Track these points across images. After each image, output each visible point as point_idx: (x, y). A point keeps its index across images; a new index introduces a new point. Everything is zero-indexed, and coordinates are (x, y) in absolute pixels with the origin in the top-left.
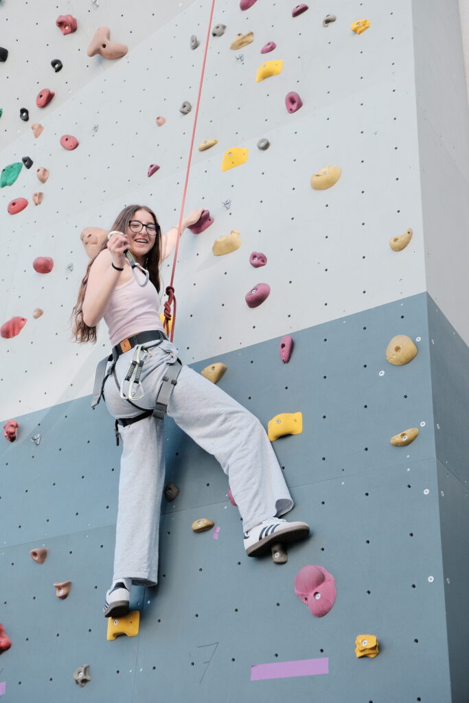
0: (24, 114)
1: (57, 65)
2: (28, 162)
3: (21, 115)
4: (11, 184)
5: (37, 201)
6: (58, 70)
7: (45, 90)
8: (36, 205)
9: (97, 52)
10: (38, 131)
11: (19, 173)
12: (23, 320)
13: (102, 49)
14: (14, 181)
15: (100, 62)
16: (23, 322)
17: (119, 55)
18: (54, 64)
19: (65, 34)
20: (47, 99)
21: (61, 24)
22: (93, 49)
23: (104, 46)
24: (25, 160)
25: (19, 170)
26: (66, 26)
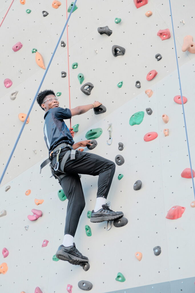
0: (138, 84)
1: (158, 57)
2: (149, 112)
3: (136, 85)
4: (139, 124)
5: (167, 134)
6: (159, 60)
7: (153, 71)
8: (166, 136)
9: (189, 50)
12: (183, 208)
13: (191, 48)
14: (141, 122)
15: (187, 55)
16: (183, 210)
19: (163, 40)
20: (153, 76)
21: (161, 34)
22: (185, 48)
23: (192, 46)
24: (148, 110)
25: (143, 116)
26: (164, 35)
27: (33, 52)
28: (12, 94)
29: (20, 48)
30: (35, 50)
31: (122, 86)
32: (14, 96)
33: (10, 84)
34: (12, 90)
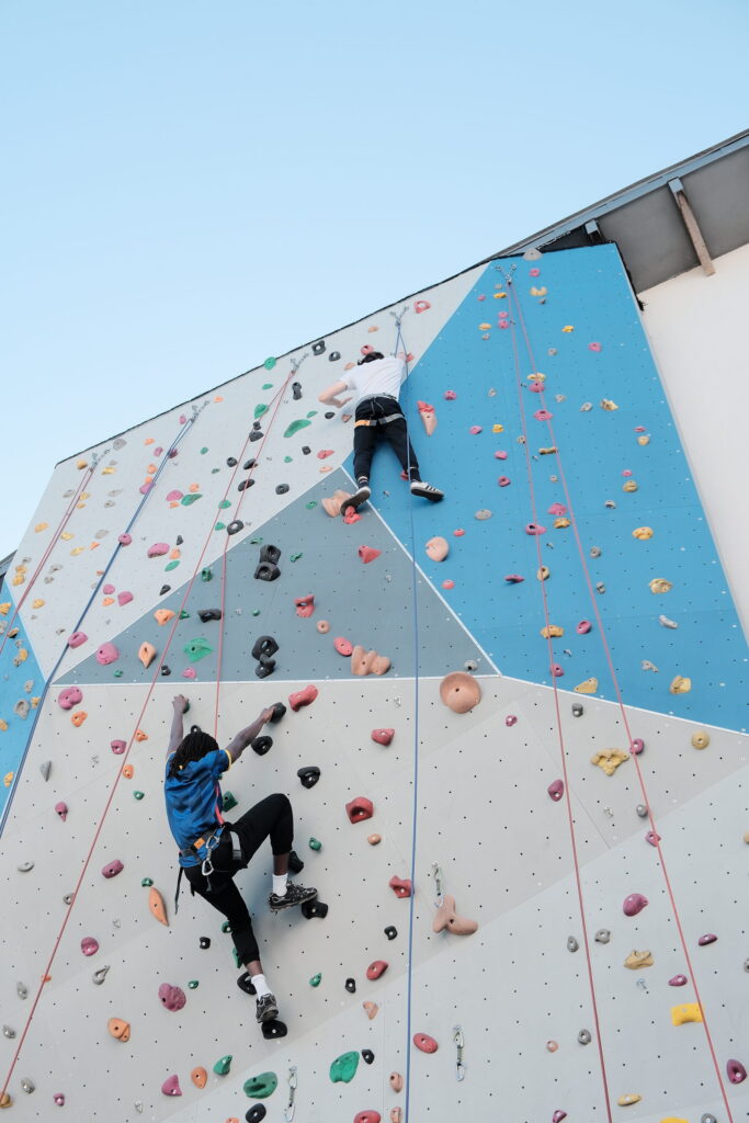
0: (351, 985)
1: (391, 933)
2: (369, 1057)
3: (347, 986)
4: (347, 1081)
6: (391, 938)
7: (379, 962)
9: (446, 927)
10: (371, 1011)
11: (356, 1067)
13: (451, 925)
14: (352, 1077)
15: (445, 936)
17: (469, 932)
18: (387, 931)
19: (400, 897)
20: (379, 971)
21: (396, 888)
22: (440, 925)
23: (452, 921)
24: (365, 1053)
25: (357, 1063)
26: (402, 889)
27: (144, 885)
28: (97, 973)
29: (117, 872)
30: (147, 882)
31: (320, 985)
32: (101, 976)
33: (93, 949)
34: (98, 962)
